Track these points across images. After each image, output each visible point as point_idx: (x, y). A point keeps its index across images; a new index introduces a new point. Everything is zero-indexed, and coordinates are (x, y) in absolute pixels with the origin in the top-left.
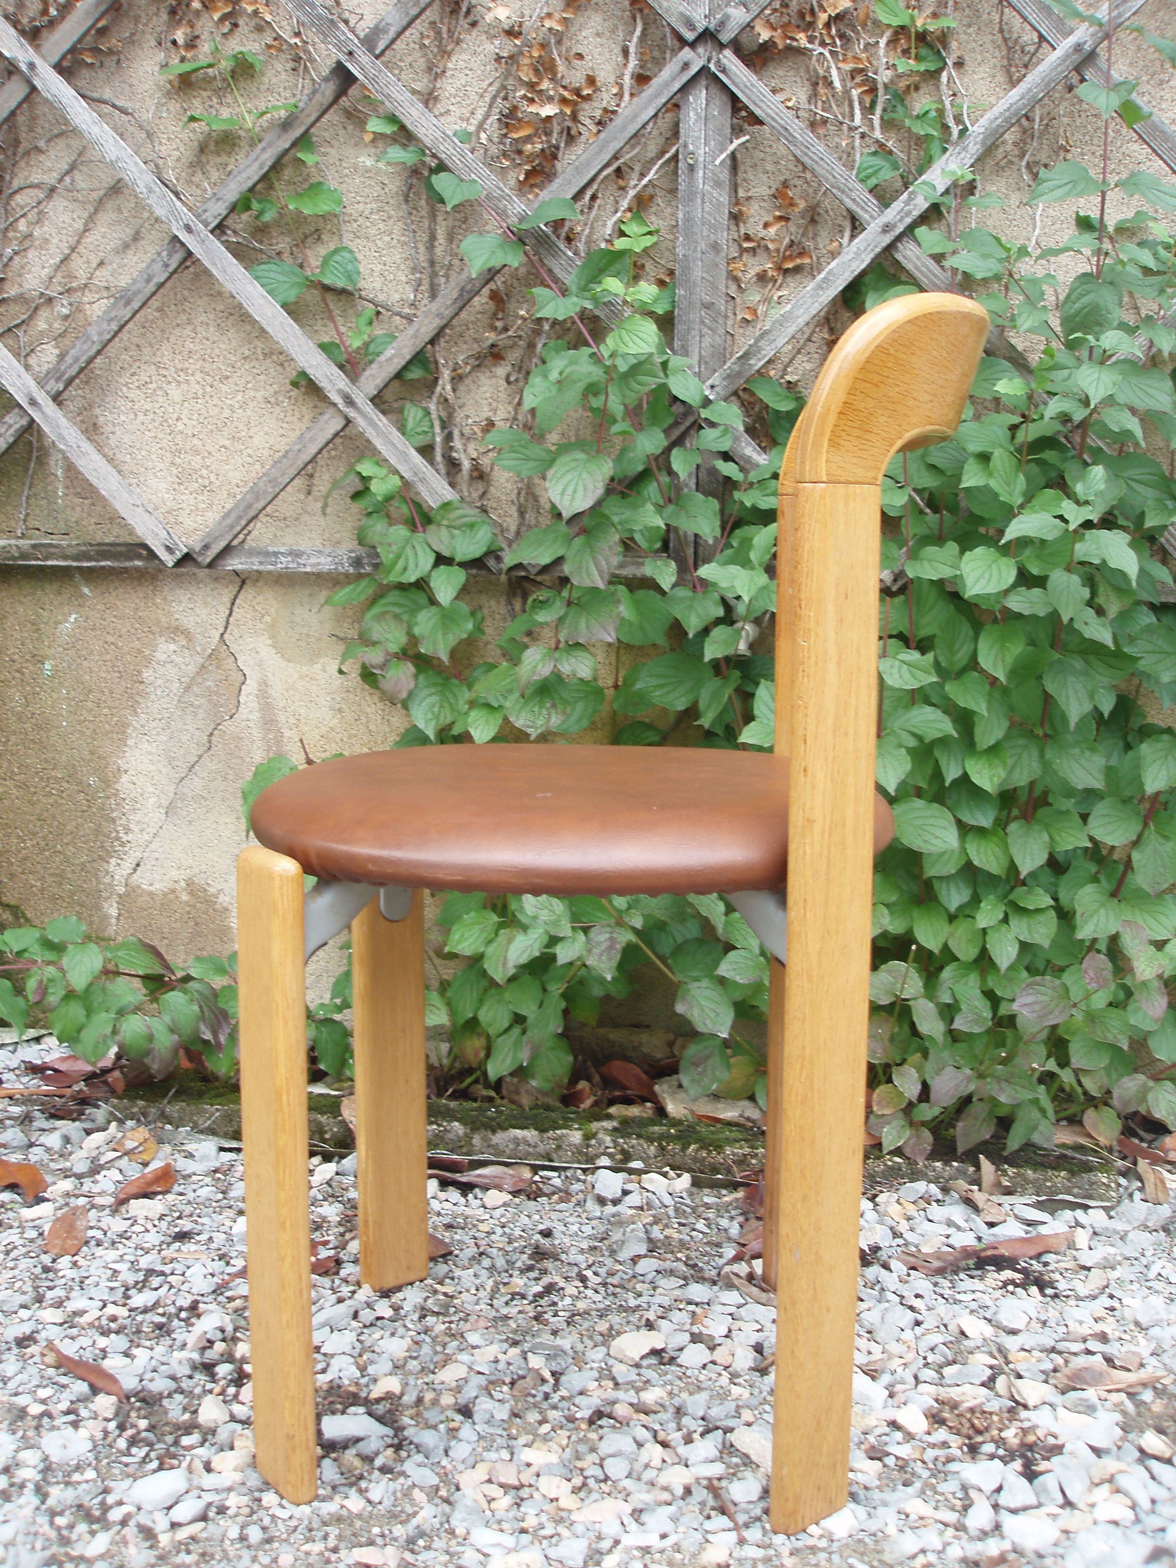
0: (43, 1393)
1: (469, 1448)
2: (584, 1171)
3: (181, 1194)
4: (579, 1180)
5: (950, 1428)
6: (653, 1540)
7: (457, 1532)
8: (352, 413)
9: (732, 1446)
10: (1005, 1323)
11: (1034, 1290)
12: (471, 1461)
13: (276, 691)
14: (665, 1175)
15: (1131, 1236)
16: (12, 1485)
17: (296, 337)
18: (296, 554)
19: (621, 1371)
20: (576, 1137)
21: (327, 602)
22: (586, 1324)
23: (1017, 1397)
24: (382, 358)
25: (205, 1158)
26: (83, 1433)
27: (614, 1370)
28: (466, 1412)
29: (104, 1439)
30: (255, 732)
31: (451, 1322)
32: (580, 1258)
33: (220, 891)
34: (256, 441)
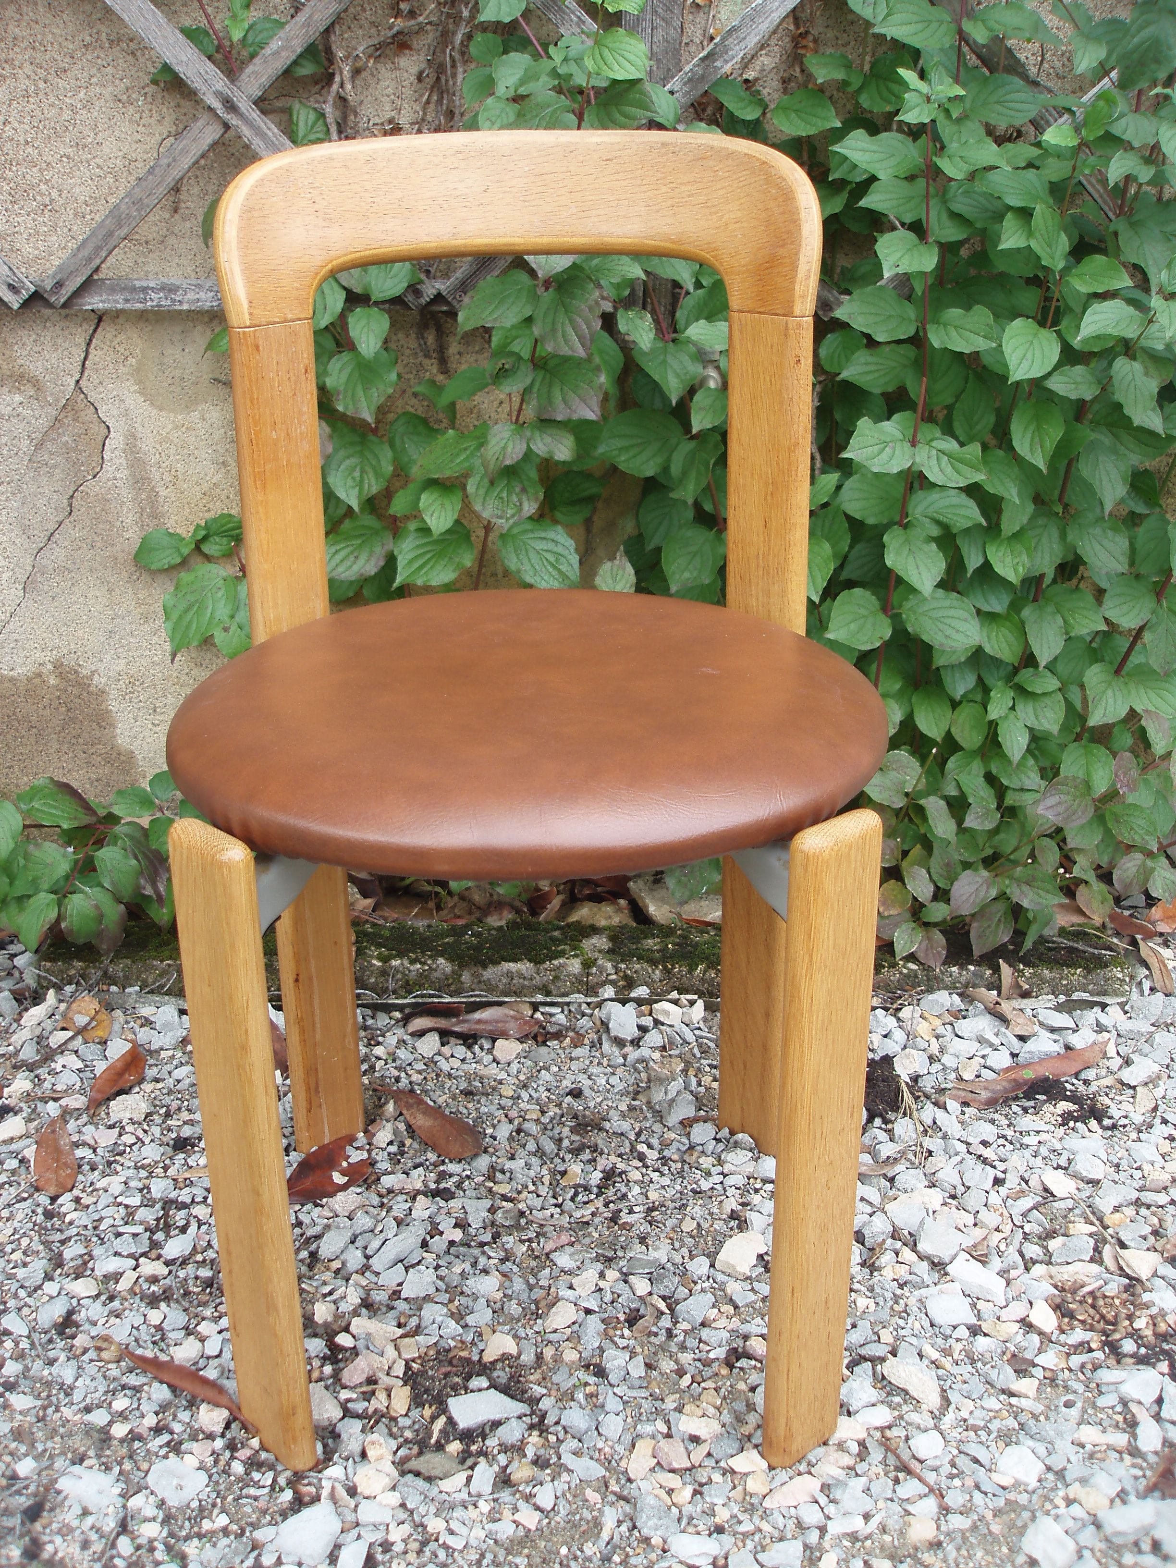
0: (121, 1403)
1: (619, 1420)
2: (588, 1004)
3: (157, 1080)
4: (584, 1015)
5: (1083, 1322)
6: (858, 1524)
7: (653, 1541)
8: (234, 120)
9: (884, 1378)
10: (1084, 1174)
11: (1093, 1124)
12: (627, 1438)
13: (147, 444)
14: (676, 1002)
15: (1158, 1038)
16: (138, 1548)
17: (160, 26)
18: (172, 289)
19: (734, 1288)
20: (574, 966)
21: (210, 346)
22: (669, 1223)
23: (1128, 1271)
24: (267, 51)
25: (168, 1026)
26: (191, 1461)
27: (729, 1290)
28: (601, 1372)
29: (216, 1462)
30: (124, 492)
31: (530, 1240)
32: (625, 1126)
33: (93, 673)
34: (106, 149)
